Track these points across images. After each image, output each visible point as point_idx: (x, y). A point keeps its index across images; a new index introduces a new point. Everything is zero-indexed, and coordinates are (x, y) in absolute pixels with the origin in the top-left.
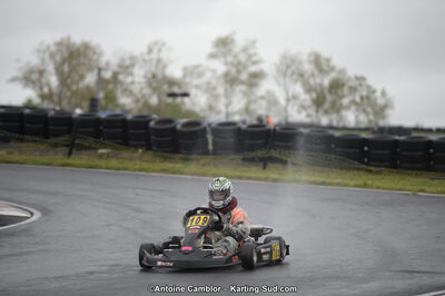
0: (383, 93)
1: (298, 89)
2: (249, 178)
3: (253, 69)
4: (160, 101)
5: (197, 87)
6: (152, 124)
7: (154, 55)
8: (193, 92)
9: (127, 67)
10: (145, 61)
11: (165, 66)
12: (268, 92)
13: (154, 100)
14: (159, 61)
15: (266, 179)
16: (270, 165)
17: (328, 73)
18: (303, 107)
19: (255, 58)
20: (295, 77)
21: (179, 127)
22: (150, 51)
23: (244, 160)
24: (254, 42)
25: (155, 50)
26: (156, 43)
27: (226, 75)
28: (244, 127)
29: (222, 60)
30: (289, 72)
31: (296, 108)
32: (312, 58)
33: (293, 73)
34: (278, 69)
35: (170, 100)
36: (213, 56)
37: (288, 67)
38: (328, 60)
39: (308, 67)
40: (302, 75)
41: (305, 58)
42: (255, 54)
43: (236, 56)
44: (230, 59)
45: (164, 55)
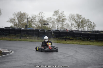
0: (94, 23)
1: (74, 23)
2: (62, 43)
3: (63, 18)
4: (42, 25)
5: (50, 22)
6: (39, 31)
7: (40, 15)
8: (49, 23)
9: (34, 18)
10: (38, 16)
11: (43, 18)
12: (67, 23)
13: (40, 25)
14: (41, 17)
15: (66, 43)
16: (67, 40)
17: (81, 19)
18: (75, 26)
19: (63, 16)
20: (73, 20)
21: (46, 31)
22: (39, 14)
23: (61, 39)
24: (64, 12)
25: (41, 14)
26: (41, 12)
27: (57, 19)
28: (61, 31)
29: (56, 16)
30: (72, 18)
31: (73, 27)
32: (77, 15)
33: (73, 19)
34: (69, 18)
35: (44, 25)
36: (54, 15)
38: (81, 16)
39: (76, 17)
40: (74, 19)
41: (75, 15)
42: (64, 15)
44: (58, 16)
45: (42, 15)
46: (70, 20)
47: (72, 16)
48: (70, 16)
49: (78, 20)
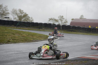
0: (32, 18)
1: (16, 17)
3: (6, 12)
17: (22, 13)
19: (7, 10)
20: (15, 14)
24: (7, 6)
30: (14, 13)
32: (19, 10)
33: (15, 13)
34: (12, 12)
37: (14, 12)
38: (22, 11)
40: (17, 14)
41: (18, 10)
42: (7, 9)
43: (3, 9)
44: (1, 10)
46: (12, 14)
47: (14, 11)
48: (12, 10)
49: (20, 15)
